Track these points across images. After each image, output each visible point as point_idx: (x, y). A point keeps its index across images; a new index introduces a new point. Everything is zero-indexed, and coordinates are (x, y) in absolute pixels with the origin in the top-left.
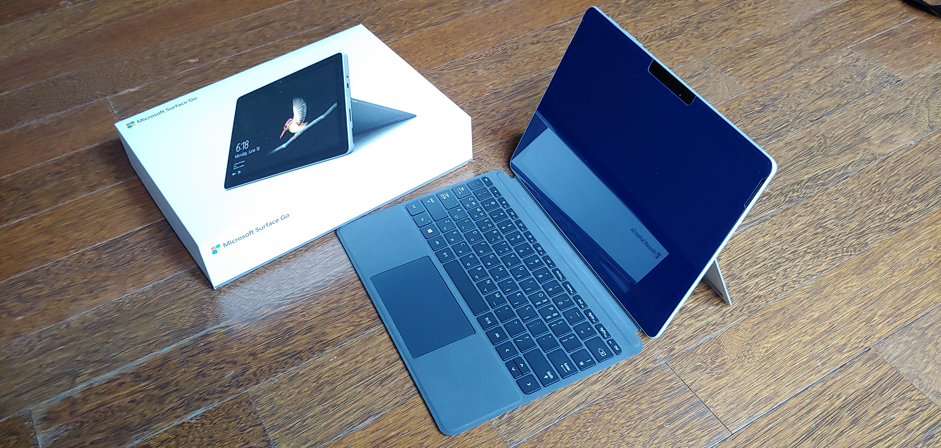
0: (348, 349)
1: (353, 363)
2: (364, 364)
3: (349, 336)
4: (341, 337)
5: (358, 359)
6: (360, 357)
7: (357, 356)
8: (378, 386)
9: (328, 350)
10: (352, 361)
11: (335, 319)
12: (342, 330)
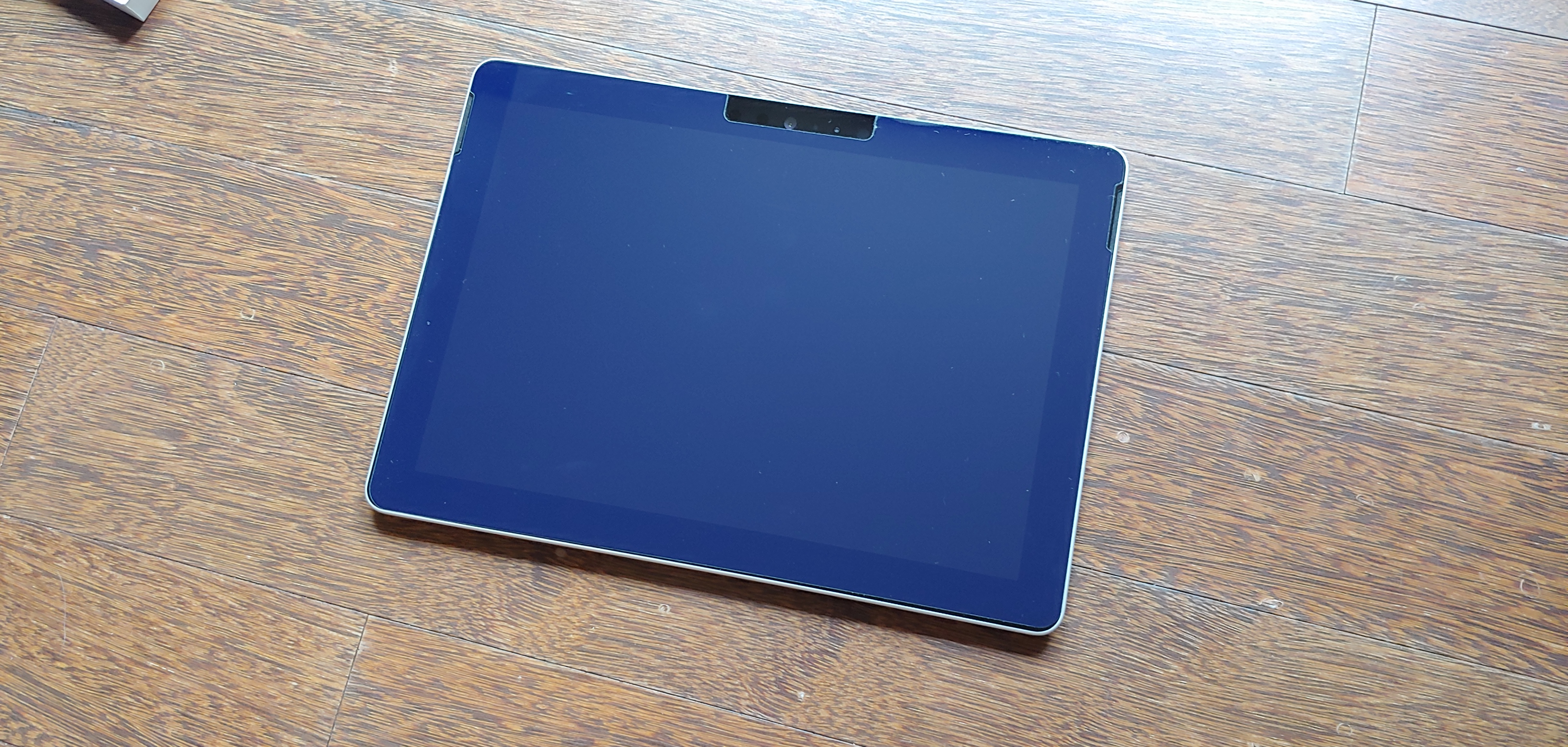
0: (1499, 423)
1: (1512, 382)
2: (1493, 362)
3: (1475, 451)
4: (1491, 462)
5: (1496, 385)
6: (1490, 384)
7: (1491, 391)
8: (1504, 295)
9: (1535, 456)
10: (1512, 389)
11: (1472, 519)
12: (1479, 478)
